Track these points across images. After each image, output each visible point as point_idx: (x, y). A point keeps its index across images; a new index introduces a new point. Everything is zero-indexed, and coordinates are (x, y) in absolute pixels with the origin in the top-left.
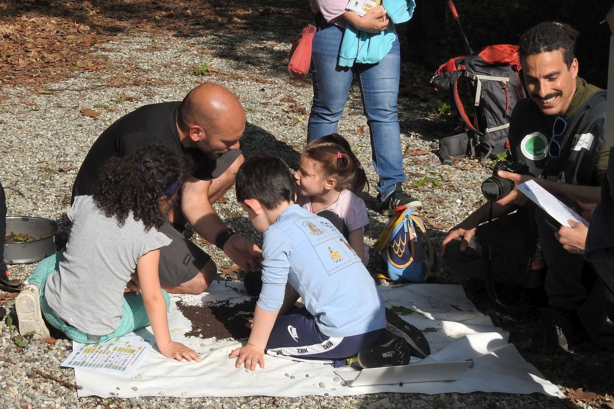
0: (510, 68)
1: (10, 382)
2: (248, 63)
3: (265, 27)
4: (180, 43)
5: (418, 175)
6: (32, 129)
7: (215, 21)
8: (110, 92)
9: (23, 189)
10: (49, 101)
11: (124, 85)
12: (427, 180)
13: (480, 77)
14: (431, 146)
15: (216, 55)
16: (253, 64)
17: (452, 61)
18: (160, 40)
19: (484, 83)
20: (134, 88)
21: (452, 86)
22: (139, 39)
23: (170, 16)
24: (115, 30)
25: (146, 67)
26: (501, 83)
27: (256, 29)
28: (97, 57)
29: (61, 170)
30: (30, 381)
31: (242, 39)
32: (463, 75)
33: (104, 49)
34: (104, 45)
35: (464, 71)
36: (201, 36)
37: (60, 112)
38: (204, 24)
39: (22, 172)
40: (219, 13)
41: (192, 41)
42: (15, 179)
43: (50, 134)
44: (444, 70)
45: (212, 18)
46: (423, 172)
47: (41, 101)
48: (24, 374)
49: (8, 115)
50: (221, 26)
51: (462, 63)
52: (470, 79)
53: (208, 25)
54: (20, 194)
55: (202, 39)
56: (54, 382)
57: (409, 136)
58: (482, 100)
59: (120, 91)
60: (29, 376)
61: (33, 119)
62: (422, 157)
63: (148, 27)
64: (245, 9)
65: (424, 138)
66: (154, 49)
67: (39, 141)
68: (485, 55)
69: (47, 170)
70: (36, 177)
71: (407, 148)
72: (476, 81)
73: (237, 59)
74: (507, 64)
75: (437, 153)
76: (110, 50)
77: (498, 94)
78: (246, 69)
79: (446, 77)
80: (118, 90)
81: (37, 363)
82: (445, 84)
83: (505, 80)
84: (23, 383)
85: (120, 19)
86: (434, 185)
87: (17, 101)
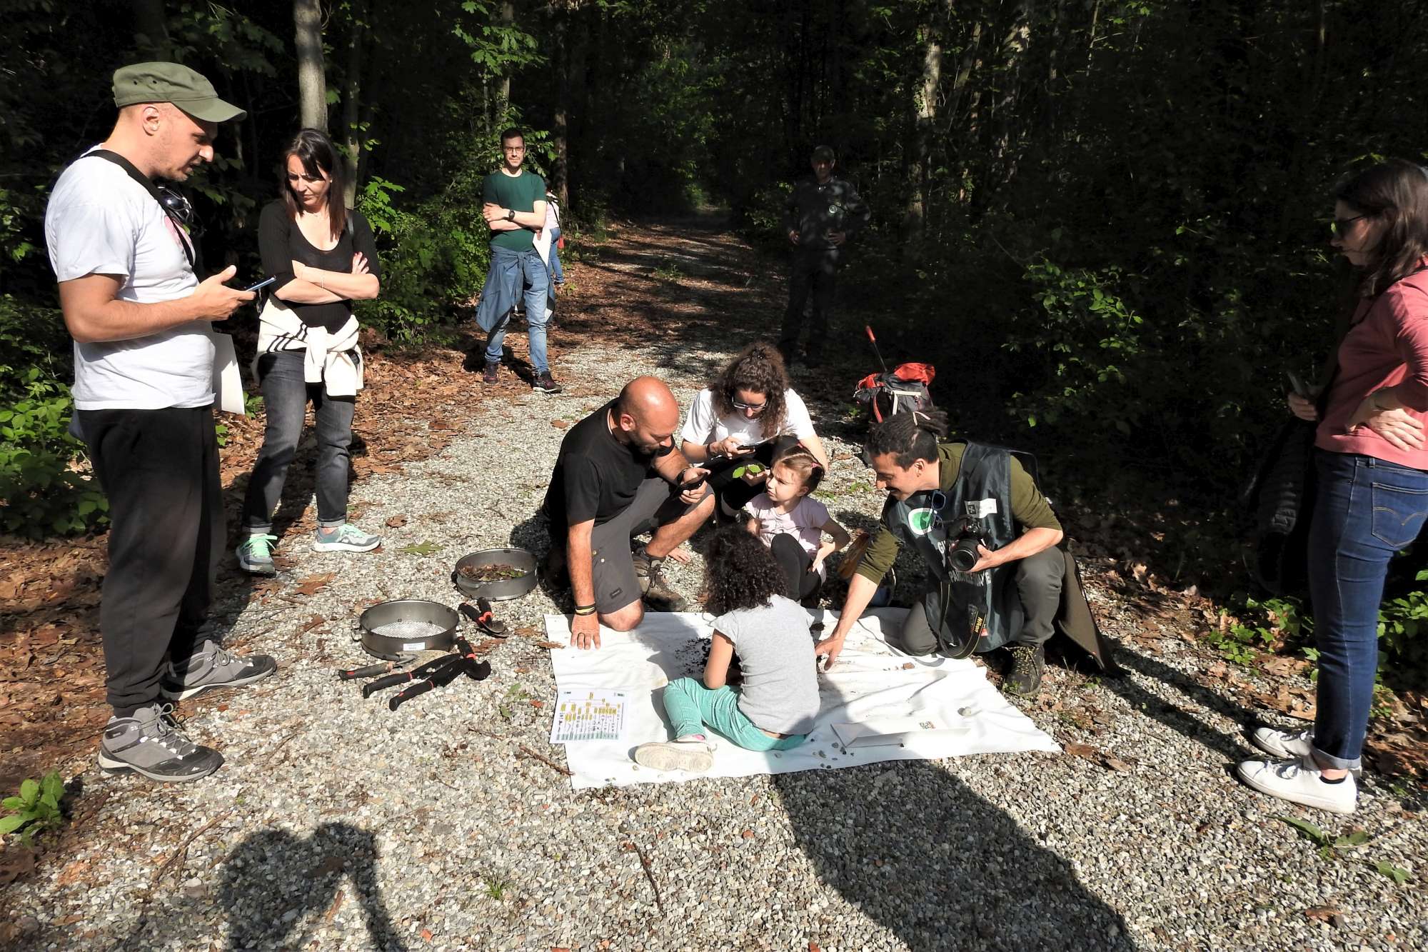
0: (921, 384)
1: (498, 768)
2: (686, 371)
3: (695, 339)
4: (627, 354)
5: (849, 481)
6: (510, 443)
7: (654, 334)
8: (575, 402)
9: (504, 511)
10: (524, 413)
11: (586, 396)
12: (858, 485)
13: (897, 392)
14: (853, 450)
15: (659, 366)
16: (690, 372)
17: (871, 377)
18: (612, 351)
19: (900, 397)
20: (595, 398)
21: (872, 400)
22: (596, 351)
23: (618, 330)
24: (573, 344)
25: (603, 378)
26: (914, 397)
27: (686, 340)
28: (562, 369)
29: (538, 487)
30: (518, 764)
31: (677, 349)
32: (881, 391)
33: (567, 362)
34: (566, 357)
35: (882, 387)
36: (644, 347)
37: (533, 423)
38: (645, 337)
39: (503, 489)
40: (655, 327)
41: (638, 352)
42: (496, 498)
43: (526, 446)
44: (864, 385)
45: (651, 331)
46: (852, 477)
47: (516, 412)
48: (512, 753)
49: (488, 428)
50: (659, 338)
51: (880, 379)
52: (887, 394)
53: (649, 338)
54: (501, 515)
55: (646, 350)
56: (544, 764)
57: (832, 439)
58: (898, 411)
59: (583, 401)
60: (517, 757)
61: (510, 432)
62: (848, 462)
63: (600, 340)
64: (675, 322)
65: (846, 443)
66: (608, 360)
67: (516, 455)
68: (899, 373)
69: (525, 486)
70: (515, 495)
71: (833, 452)
72: (893, 396)
73: (677, 368)
74: (918, 381)
75: (860, 456)
76: (572, 362)
77: (912, 405)
78: (684, 377)
79: (866, 392)
80: (581, 400)
81: (525, 737)
82: (866, 398)
83: (918, 394)
84: (511, 768)
85: (577, 332)
86: (865, 490)
87: (495, 413)
